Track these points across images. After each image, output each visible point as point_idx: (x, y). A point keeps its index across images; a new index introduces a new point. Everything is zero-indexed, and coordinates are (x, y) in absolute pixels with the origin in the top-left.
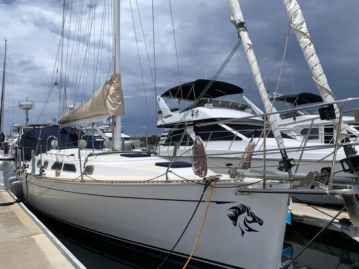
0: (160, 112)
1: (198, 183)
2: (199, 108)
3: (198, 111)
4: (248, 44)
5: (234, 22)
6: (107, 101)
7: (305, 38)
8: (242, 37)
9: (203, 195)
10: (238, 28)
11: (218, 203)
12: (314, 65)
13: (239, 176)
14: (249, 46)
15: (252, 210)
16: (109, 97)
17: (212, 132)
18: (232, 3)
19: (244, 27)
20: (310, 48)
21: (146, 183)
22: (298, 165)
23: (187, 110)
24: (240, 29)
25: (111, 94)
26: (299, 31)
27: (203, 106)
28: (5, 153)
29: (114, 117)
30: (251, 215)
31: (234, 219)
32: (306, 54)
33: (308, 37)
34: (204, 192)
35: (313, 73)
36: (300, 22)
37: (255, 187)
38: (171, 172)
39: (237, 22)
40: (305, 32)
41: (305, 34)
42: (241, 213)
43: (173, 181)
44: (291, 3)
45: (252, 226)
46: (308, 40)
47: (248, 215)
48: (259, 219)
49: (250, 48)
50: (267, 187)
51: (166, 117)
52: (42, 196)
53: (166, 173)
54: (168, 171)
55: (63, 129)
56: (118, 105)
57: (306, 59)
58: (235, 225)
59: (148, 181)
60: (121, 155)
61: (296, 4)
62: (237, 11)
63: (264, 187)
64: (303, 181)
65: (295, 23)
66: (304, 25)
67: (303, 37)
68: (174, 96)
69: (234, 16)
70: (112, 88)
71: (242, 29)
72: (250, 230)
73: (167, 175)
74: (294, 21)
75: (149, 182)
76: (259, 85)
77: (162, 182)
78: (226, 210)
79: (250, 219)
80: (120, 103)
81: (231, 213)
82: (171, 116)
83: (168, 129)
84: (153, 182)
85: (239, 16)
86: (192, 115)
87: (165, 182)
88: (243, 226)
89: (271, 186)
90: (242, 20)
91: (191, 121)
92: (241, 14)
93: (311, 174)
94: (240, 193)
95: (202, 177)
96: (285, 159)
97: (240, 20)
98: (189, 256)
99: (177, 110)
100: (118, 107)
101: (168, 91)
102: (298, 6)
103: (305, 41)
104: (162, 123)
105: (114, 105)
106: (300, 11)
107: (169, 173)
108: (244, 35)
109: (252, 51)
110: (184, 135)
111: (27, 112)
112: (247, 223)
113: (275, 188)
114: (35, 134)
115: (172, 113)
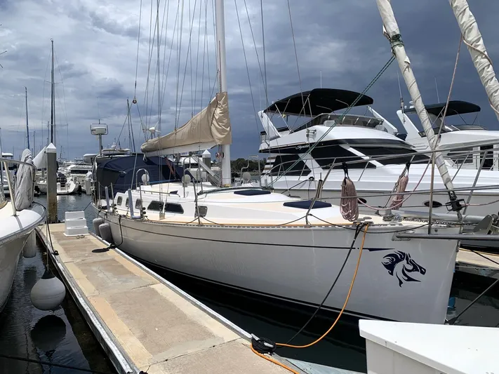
0: (264, 133)
1: (347, 227)
2: (317, 127)
3: (315, 131)
4: (406, 62)
5: (387, 34)
6: (213, 128)
7: (482, 58)
8: (398, 53)
9: (354, 241)
10: (393, 42)
11: (371, 250)
12: (493, 91)
13: (396, 219)
14: (407, 65)
15: (412, 258)
16: (214, 122)
17: (335, 158)
18: (384, 10)
19: (399, 41)
20: (488, 70)
21: (281, 228)
22: (466, 206)
23: (300, 129)
24: (395, 43)
25: (217, 117)
26: (474, 49)
27: (322, 124)
28: (62, 186)
29: (221, 146)
30: (412, 263)
31: (390, 267)
32: (484, 77)
33: (486, 57)
34: (355, 238)
35: (492, 101)
36: (476, 39)
37: (417, 231)
38: (311, 215)
39: (391, 35)
40: (482, 51)
41: (482, 53)
42: (398, 260)
43: (314, 226)
44: (464, 15)
45: (411, 275)
46: (486, 60)
47: (408, 263)
48: (421, 268)
49: (408, 67)
50: (433, 231)
51: (271, 140)
52: (138, 241)
53: (306, 217)
54: (308, 214)
55: (147, 158)
56: (227, 131)
57: (483, 84)
58: (392, 274)
59: (284, 225)
60: (235, 193)
61: (471, 16)
62: (390, 20)
63: (429, 233)
64: (478, 225)
65: (469, 39)
66: (481, 42)
67: (479, 57)
68: (282, 110)
69: (387, 27)
70: (218, 111)
71: (398, 43)
72: (410, 279)
73: (307, 219)
74: (468, 37)
75: (284, 227)
76: (421, 112)
77: (301, 226)
78: (381, 258)
79: (410, 267)
80: (228, 129)
81: (387, 261)
82: (279, 137)
83: (275, 155)
84: (290, 226)
85: (393, 27)
86: (308, 136)
87: (305, 226)
88: (401, 276)
89: (436, 231)
90: (398, 32)
91: (306, 144)
92: (396, 24)
93: (488, 218)
94: (399, 239)
95: (352, 221)
96: (453, 200)
97: (394, 32)
98: (340, 310)
99: (286, 129)
100: (226, 133)
101: (274, 105)
102: (473, 18)
103: (482, 62)
104: (267, 147)
105: (221, 132)
106: (475, 24)
107: (308, 217)
108: (400, 50)
109: (410, 70)
110: (297, 161)
111: (100, 138)
112: (406, 272)
113: (441, 233)
114: (116, 166)
115: (279, 134)
